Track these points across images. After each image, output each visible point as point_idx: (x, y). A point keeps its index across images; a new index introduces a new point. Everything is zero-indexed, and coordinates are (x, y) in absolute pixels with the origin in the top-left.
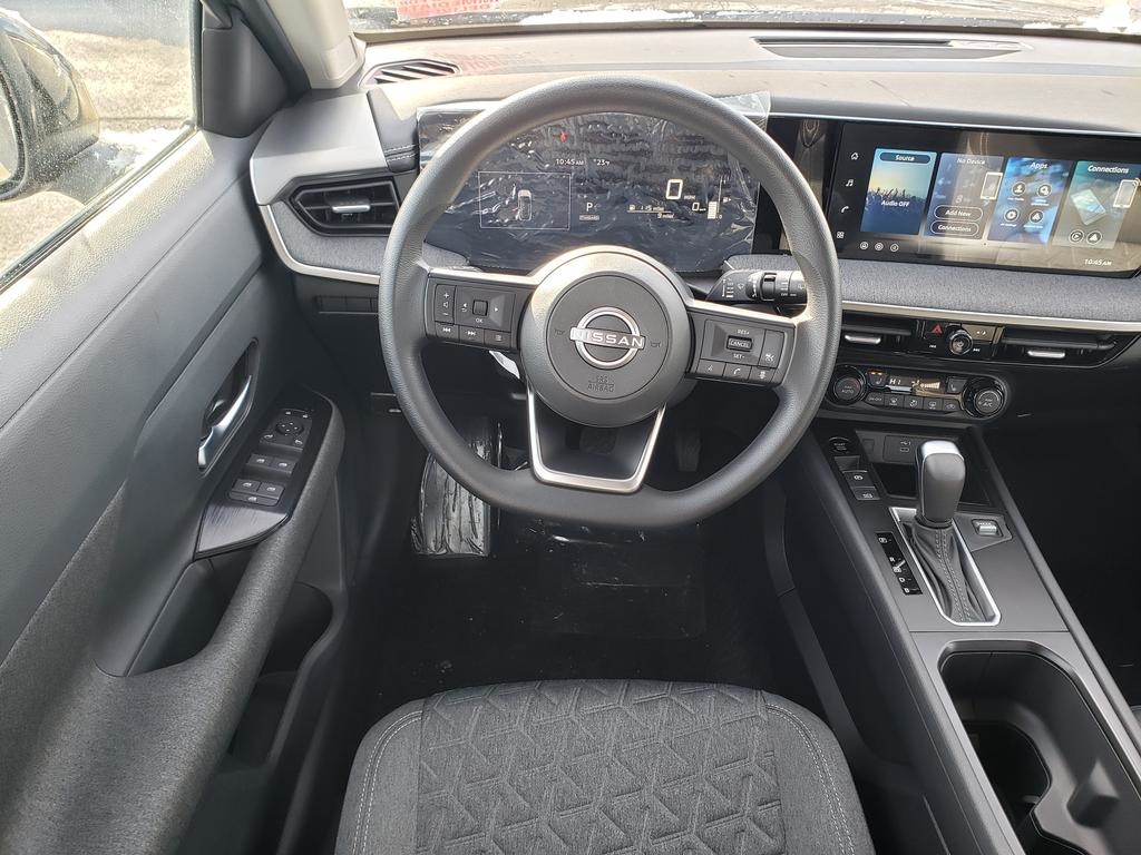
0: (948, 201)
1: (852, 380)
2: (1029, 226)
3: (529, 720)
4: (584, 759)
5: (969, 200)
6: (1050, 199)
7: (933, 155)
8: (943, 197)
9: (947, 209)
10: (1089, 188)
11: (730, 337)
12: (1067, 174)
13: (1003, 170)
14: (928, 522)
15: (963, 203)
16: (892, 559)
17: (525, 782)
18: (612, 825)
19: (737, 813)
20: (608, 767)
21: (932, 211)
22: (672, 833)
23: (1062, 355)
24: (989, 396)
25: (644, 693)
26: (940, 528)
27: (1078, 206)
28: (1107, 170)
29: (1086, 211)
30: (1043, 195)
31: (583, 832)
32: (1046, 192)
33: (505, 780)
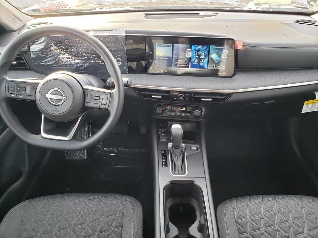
0: (178, 57)
1: (160, 108)
2: (201, 64)
3: (57, 204)
4: (70, 215)
5: (183, 57)
6: (205, 56)
7: (171, 45)
8: (176, 56)
9: (178, 60)
10: (215, 53)
11: (94, 96)
12: (208, 49)
13: (191, 48)
14: (174, 147)
15: (182, 58)
16: (163, 157)
17: (51, 222)
18: (73, 234)
19: (109, 230)
20: (76, 217)
21: (174, 61)
22: (90, 236)
23: (211, 100)
24: (197, 112)
25: (92, 197)
26: (177, 148)
27: (213, 58)
28: (219, 48)
29: (215, 59)
30: (203, 55)
31: (64, 236)
32: (204, 54)
33: (46, 222)
